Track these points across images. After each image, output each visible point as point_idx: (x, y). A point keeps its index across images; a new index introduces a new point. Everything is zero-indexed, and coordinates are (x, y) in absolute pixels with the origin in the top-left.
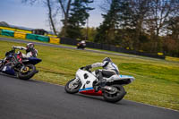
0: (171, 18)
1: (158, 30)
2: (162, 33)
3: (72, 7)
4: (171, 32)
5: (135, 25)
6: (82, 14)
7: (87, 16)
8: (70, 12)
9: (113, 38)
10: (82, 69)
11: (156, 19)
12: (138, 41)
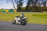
0: (43, 2)
1: (41, 5)
2: (42, 6)
3: (19, 3)
4: (44, 5)
5: (35, 5)
6: (21, 4)
7: (23, 4)
8: (18, 4)
9: (30, 9)
10: (16, 17)
11: (40, 3)
12: (36, 9)
